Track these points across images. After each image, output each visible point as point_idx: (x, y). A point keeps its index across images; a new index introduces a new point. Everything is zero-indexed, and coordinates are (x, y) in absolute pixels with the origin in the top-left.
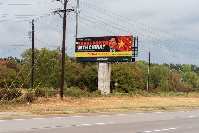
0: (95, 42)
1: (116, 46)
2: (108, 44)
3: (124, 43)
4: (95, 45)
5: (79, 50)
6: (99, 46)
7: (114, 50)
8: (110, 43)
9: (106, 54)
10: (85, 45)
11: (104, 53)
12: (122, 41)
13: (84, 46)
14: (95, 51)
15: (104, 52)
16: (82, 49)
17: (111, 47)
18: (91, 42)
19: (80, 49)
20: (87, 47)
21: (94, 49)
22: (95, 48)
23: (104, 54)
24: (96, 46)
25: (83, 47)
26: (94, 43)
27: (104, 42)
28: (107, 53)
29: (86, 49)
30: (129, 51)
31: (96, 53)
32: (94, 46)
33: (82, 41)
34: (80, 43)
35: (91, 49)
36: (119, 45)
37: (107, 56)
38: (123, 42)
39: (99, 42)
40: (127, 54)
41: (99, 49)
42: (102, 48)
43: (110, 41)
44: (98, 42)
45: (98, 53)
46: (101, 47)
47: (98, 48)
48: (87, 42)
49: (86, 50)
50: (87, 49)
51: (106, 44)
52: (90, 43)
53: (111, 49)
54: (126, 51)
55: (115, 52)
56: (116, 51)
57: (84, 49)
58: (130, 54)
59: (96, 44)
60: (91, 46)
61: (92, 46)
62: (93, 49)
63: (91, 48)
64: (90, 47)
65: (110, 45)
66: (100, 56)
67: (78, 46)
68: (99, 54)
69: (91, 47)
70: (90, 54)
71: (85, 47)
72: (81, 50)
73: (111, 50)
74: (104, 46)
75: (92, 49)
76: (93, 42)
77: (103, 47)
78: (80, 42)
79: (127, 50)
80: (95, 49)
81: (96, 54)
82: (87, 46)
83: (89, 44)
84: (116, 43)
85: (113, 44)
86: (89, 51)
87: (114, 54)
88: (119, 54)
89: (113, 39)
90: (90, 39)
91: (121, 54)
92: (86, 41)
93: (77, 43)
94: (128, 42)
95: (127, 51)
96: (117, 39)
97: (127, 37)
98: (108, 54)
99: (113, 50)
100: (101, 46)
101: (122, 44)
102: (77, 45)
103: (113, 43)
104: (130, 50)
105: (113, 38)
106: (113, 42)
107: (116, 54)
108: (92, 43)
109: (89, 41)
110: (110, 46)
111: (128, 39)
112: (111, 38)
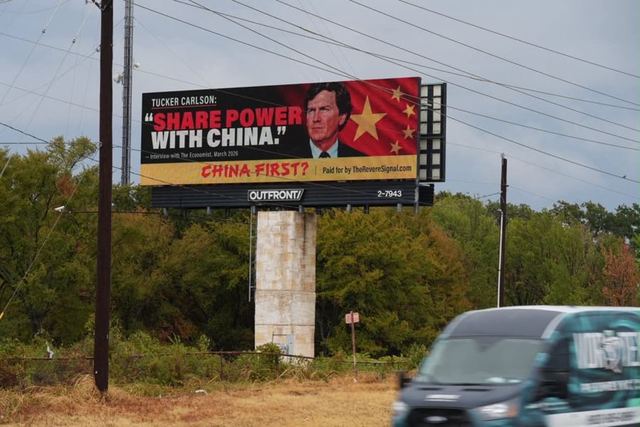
0: (236, 112)
1: (341, 128)
2: (299, 122)
3: (378, 117)
4: (236, 125)
5: (160, 151)
6: (255, 129)
7: (333, 150)
8: (311, 116)
9: (292, 170)
10: (188, 129)
11: (284, 165)
12: (367, 107)
13: (182, 134)
14: (236, 153)
15: (280, 162)
16: (172, 145)
17: (317, 137)
18: (219, 112)
19: (164, 146)
20: (196, 139)
21: (232, 144)
22: (240, 143)
23: (281, 170)
24: (240, 130)
25: (177, 138)
26: (232, 114)
27: (279, 110)
28: (295, 166)
29: (192, 145)
30: (402, 152)
31: (241, 164)
32: (232, 130)
33: (172, 110)
34: (165, 120)
35: (220, 148)
36: (357, 125)
37: (299, 178)
38: (375, 109)
39: (258, 111)
40: (395, 169)
41: (258, 146)
42: (270, 142)
43: (312, 104)
44: (250, 111)
45: (252, 164)
46: (267, 137)
47: (254, 143)
48: (198, 114)
49: (196, 150)
50: (200, 145)
51: (291, 122)
52: (213, 119)
53: (318, 143)
54: (388, 151)
55: (334, 160)
56: (340, 155)
57: (182, 145)
58: (409, 168)
59: (242, 121)
60: (217, 133)
61: (225, 131)
62: (228, 148)
63: (217, 143)
64: (216, 138)
65: (310, 123)
66: (263, 179)
67: (154, 134)
68: (259, 169)
69: (219, 138)
70: (215, 171)
71: (187, 138)
72: (168, 150)
73: (316, 151)
74: (282, 129)
75: (224, 144)
76: (229, 112)
77: (274, 135)
78: (166, 110)
79: (396, 147)
80: (236, 148)
81: (245, 170)
82: (200, 132)
83: (208, 120)
84: (341, 113)
85: (325, 119)
86: (209, 155)
87: (330, 171)
88: (357, 169)
89: (323, 98)
90: (212, 99)
91: (364, 169)
92: (193, 109)
93: (149, 118)
94: (400, 111)
95: (394, 154)
96: (346, 95)
97: (393, 83)
98: (300, 169)
99: (328, 148)
100: (267, 130)
101: (367, 120)
102: (147, 130)
103: (326, 115)
104: (406, 146)
105: (325, 92)
106: (323, 108)
107: (339, 170)
108: (223, 117)
109: (208, 108)
110: (310, 131)
111: (397, 94)
112: (313, 89)
